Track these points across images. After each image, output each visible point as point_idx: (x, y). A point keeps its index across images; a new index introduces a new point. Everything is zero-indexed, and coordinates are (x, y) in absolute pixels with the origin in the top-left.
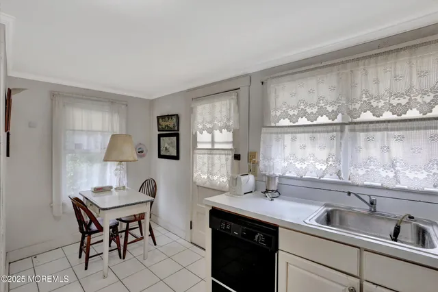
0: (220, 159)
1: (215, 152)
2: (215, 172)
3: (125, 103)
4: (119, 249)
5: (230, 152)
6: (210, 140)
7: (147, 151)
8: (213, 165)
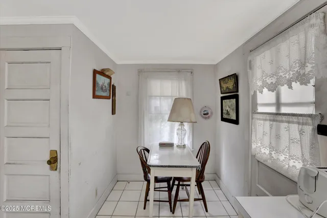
0: (288, 130)
1: (279, 118)
2: (281, 149)
3: (190, 71)
4: (170, 201)
5: (310, 120)
6: (273, 100)
7: (212, 113)
8: (278, 137)
